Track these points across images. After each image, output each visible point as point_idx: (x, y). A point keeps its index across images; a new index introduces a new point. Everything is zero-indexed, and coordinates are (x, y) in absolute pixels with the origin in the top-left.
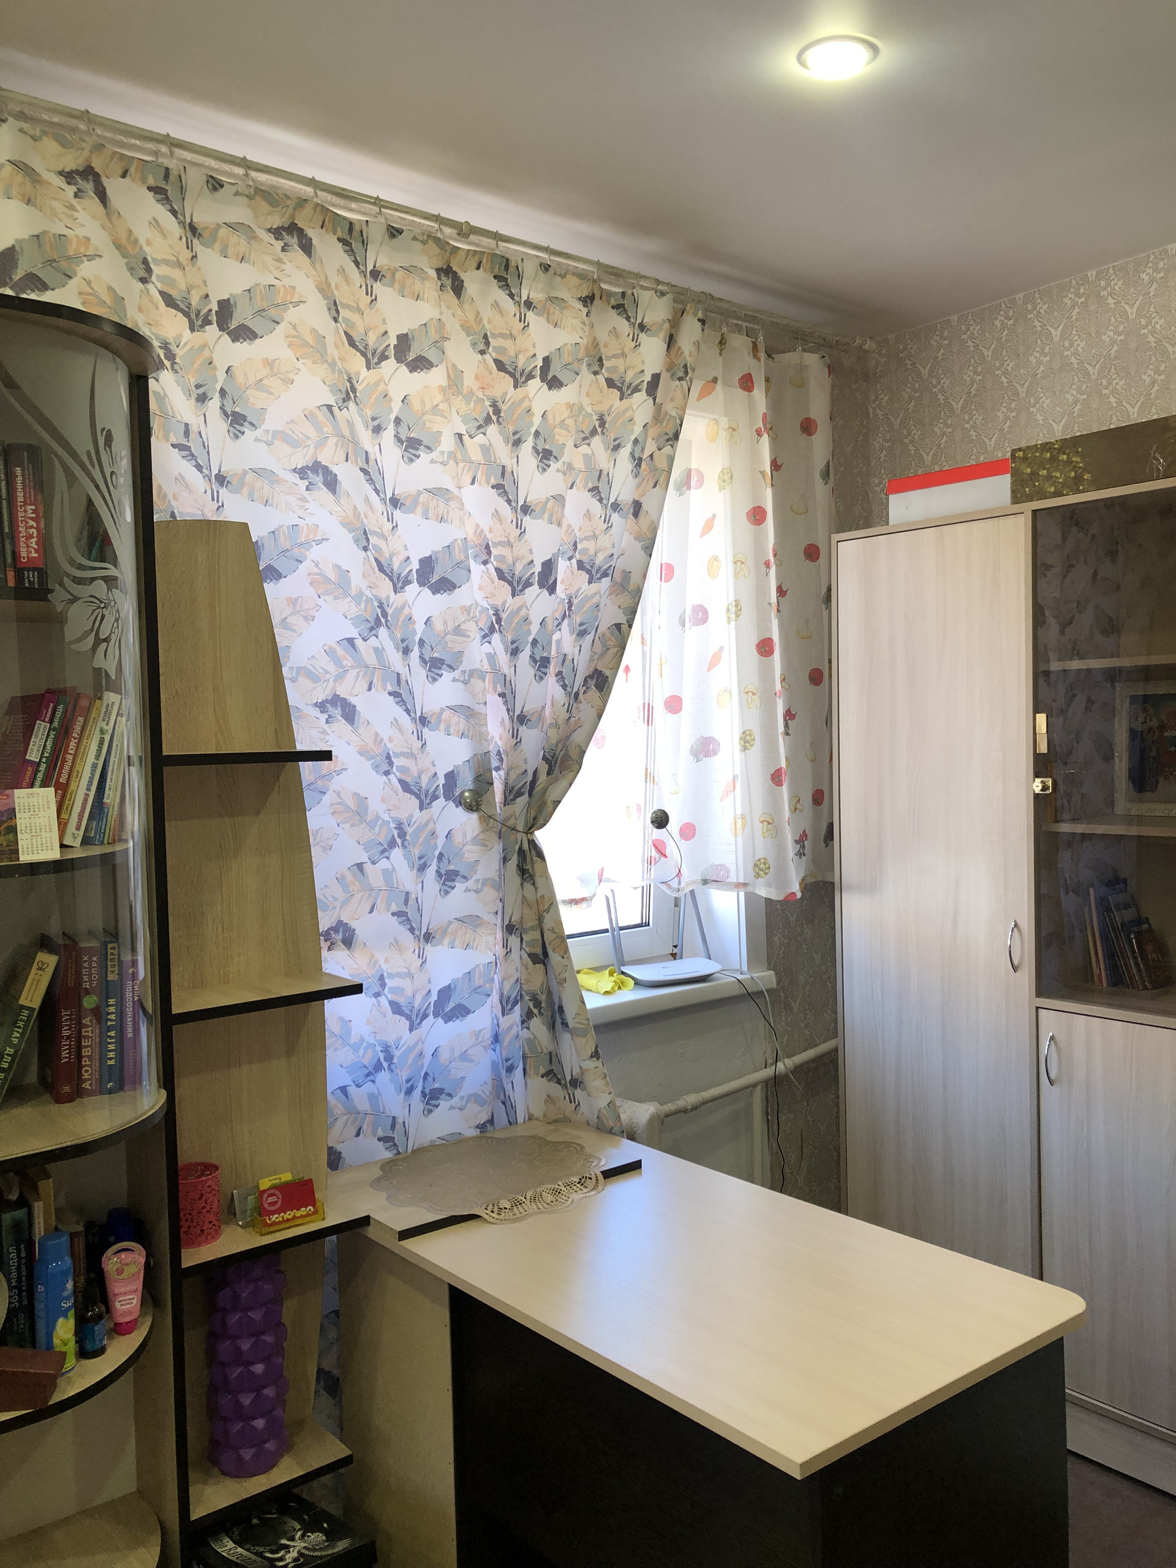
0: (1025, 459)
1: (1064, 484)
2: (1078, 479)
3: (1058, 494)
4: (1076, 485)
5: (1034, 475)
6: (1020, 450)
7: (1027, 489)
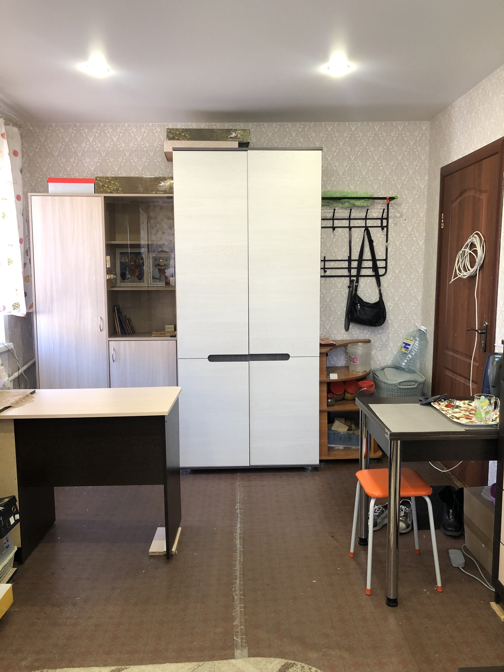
0: (100, 180)
1: (113, 190)
2: (117, 189)
3: (111, 193)
4: (117, 191)
5: (103, 186)
6: (98, 177)
7: (101, 190)
